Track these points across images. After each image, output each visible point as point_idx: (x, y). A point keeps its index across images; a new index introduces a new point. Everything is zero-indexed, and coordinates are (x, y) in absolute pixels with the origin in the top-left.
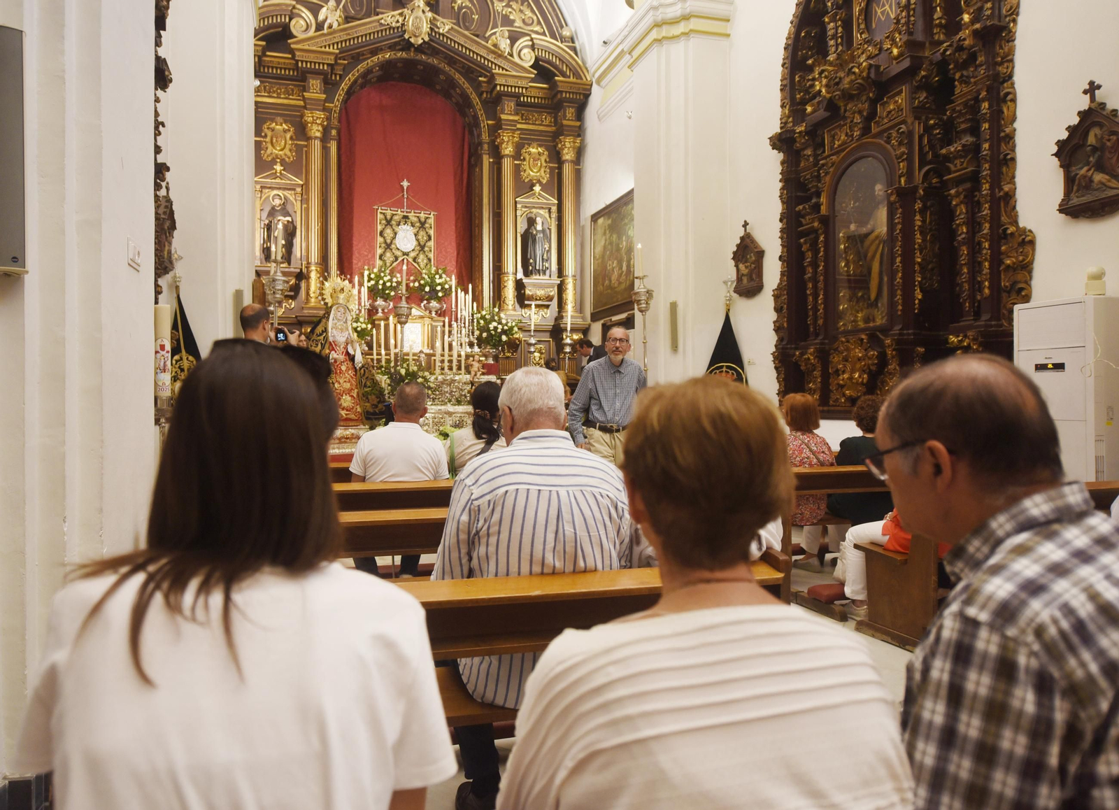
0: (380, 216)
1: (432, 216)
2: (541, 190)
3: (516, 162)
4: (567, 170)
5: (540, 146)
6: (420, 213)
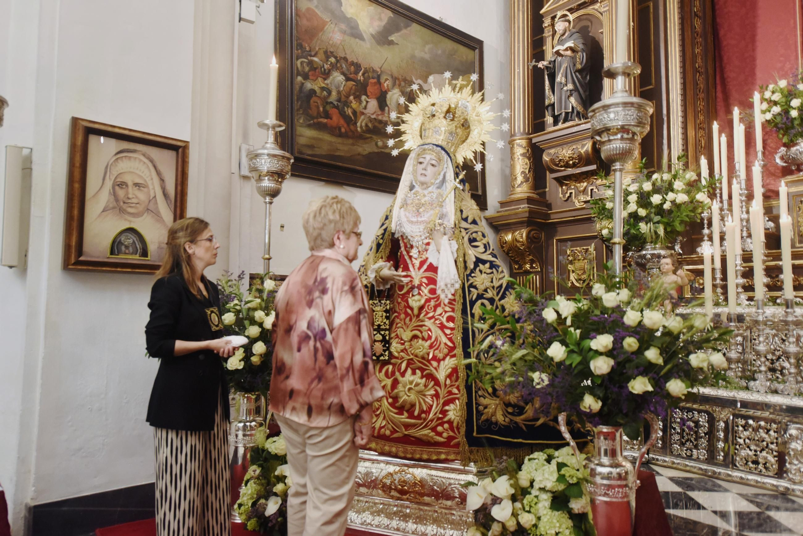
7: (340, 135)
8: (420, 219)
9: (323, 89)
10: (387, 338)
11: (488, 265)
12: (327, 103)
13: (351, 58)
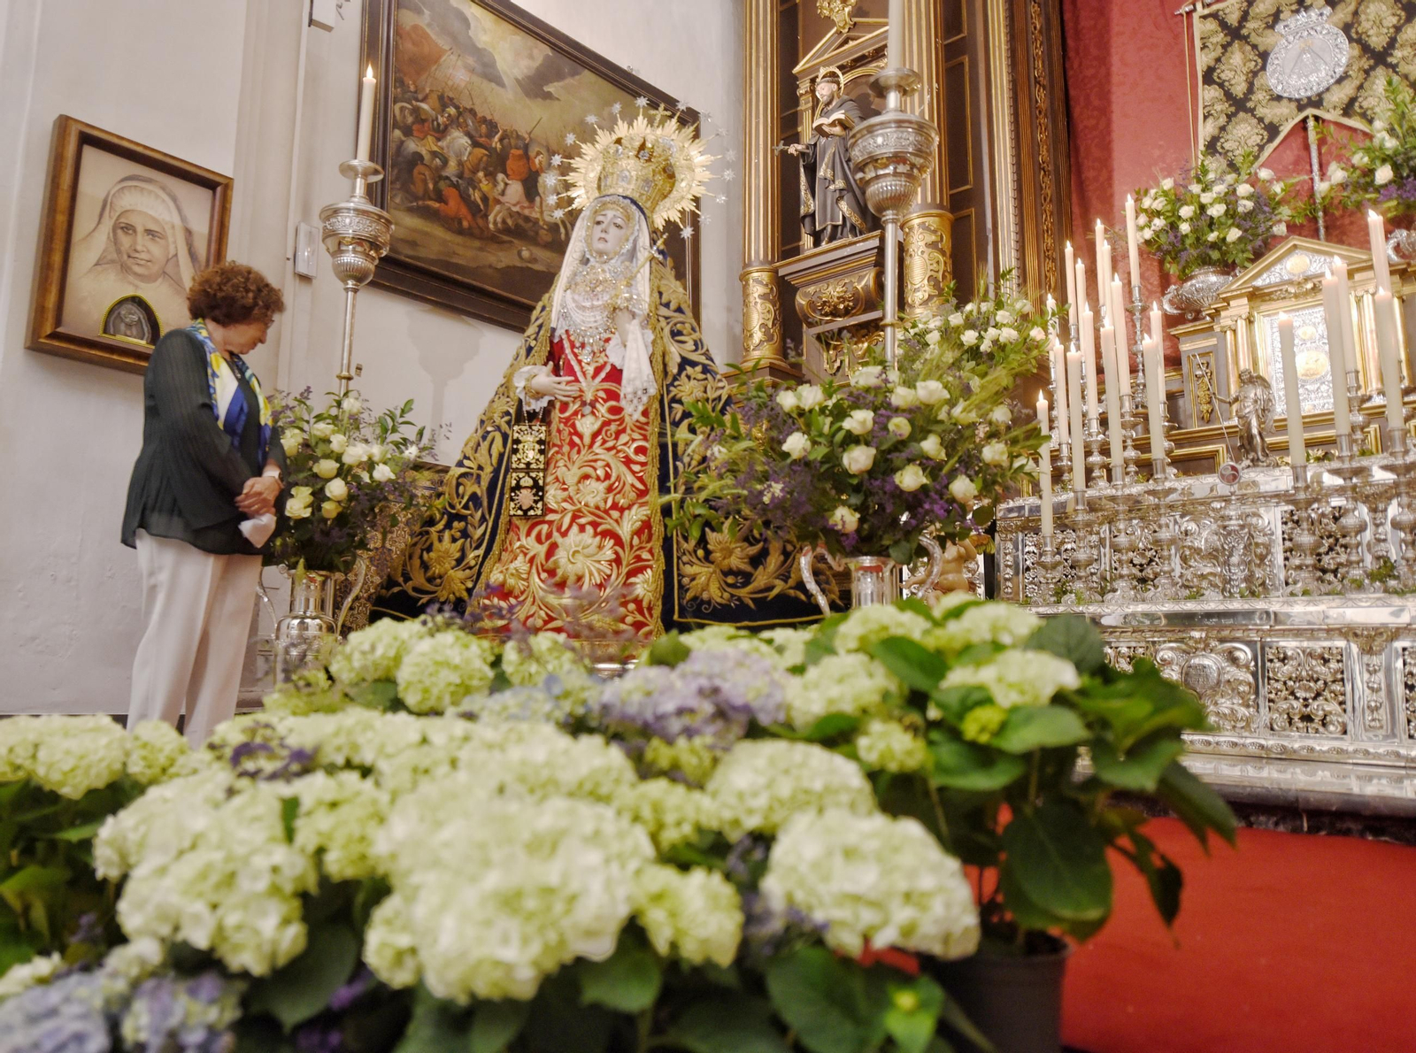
7: (460, 232)
8: (596, 303)
9: (434, 154)
10: (541, 482)
11: (699, 368)
12: (441, 178)
13: (480, 113)
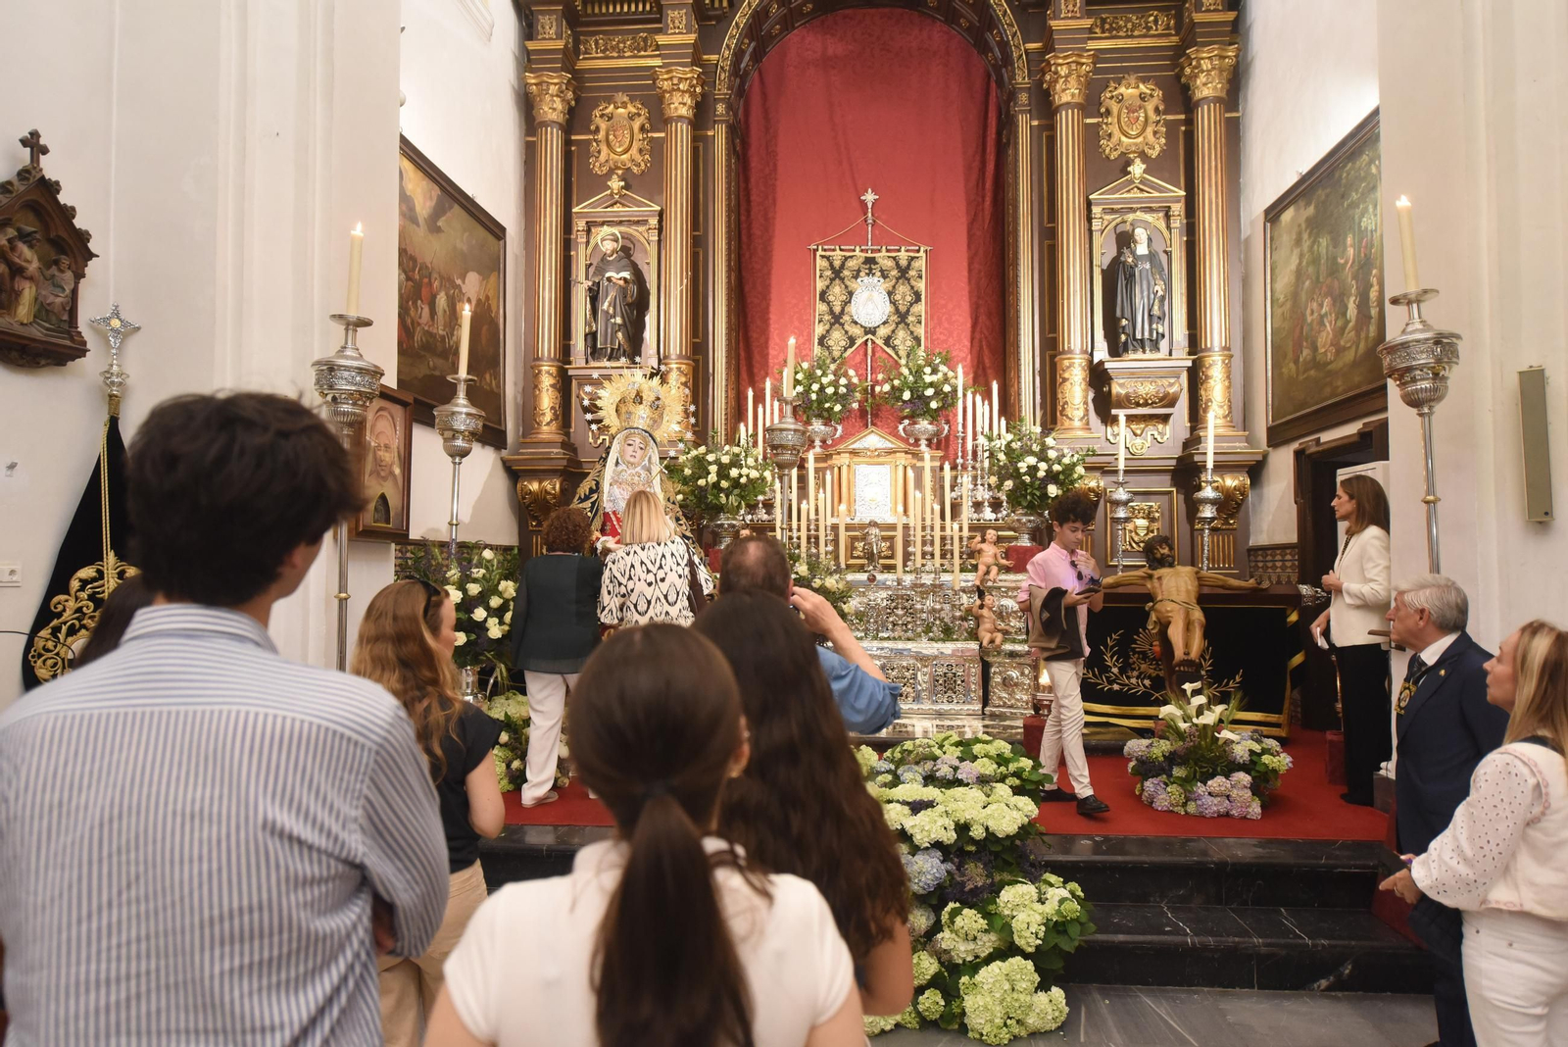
0: (820, 263)
1: (922, 254)
2: (1145, 172)
3: (1089, 121)
4: (1208, 122)
5: (1144, 80)
6: (899, 251)
